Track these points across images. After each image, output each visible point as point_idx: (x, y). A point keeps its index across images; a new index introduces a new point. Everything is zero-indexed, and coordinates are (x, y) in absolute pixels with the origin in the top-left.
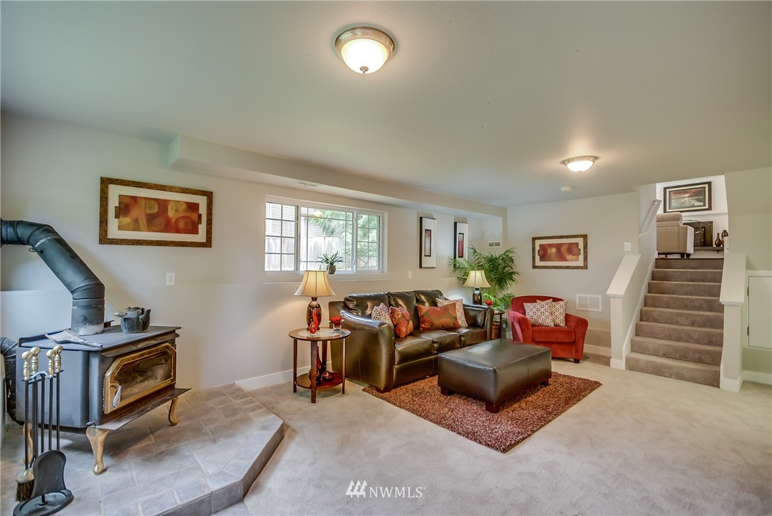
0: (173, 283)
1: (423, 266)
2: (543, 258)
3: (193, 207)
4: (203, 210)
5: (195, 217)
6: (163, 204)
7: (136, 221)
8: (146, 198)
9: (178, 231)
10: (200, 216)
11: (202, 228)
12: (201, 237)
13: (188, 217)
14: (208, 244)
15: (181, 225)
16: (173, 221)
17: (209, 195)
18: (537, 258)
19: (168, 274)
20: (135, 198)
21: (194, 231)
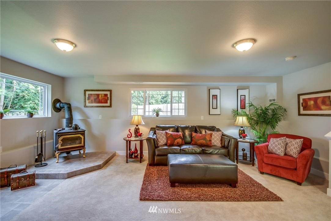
0: (101, 118)
1: (210, 114)
2: (305, 108)
3: (106, 95)
4: (109, 96)
5: (106, 98)
6: (98, 95)
7: (92, 101)
8: (94, 94)
9: (102, 103)
10: (108, 98)
11: (109, 101)
12: (108, 104)
13: (105, 98)
14: (110, 106)
15: (103, 101)
16: (101, 100)
17: (110, 91)
18: (302, 108)
19: (100, 116)
20: (91, 94)
21: (107, 102)
